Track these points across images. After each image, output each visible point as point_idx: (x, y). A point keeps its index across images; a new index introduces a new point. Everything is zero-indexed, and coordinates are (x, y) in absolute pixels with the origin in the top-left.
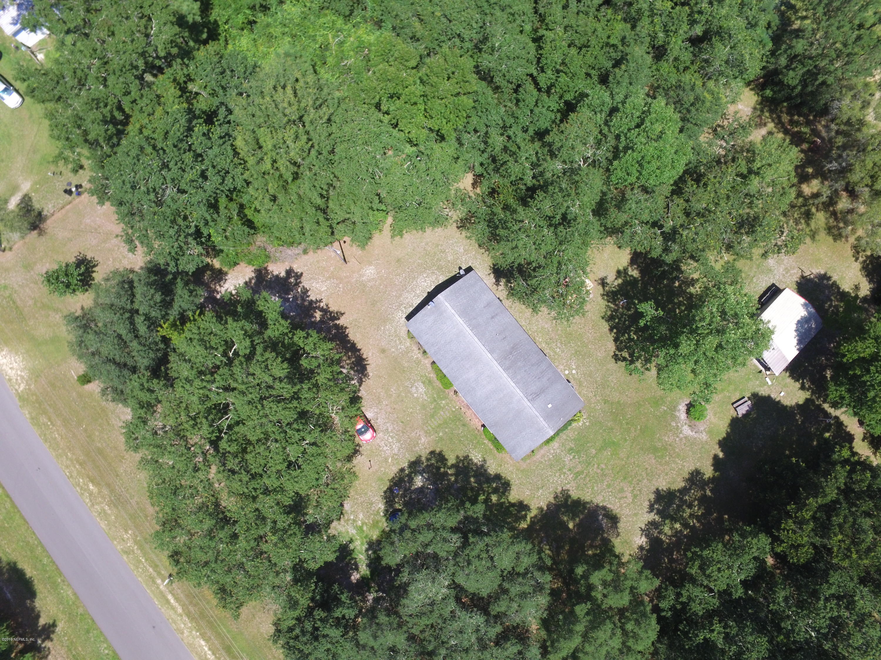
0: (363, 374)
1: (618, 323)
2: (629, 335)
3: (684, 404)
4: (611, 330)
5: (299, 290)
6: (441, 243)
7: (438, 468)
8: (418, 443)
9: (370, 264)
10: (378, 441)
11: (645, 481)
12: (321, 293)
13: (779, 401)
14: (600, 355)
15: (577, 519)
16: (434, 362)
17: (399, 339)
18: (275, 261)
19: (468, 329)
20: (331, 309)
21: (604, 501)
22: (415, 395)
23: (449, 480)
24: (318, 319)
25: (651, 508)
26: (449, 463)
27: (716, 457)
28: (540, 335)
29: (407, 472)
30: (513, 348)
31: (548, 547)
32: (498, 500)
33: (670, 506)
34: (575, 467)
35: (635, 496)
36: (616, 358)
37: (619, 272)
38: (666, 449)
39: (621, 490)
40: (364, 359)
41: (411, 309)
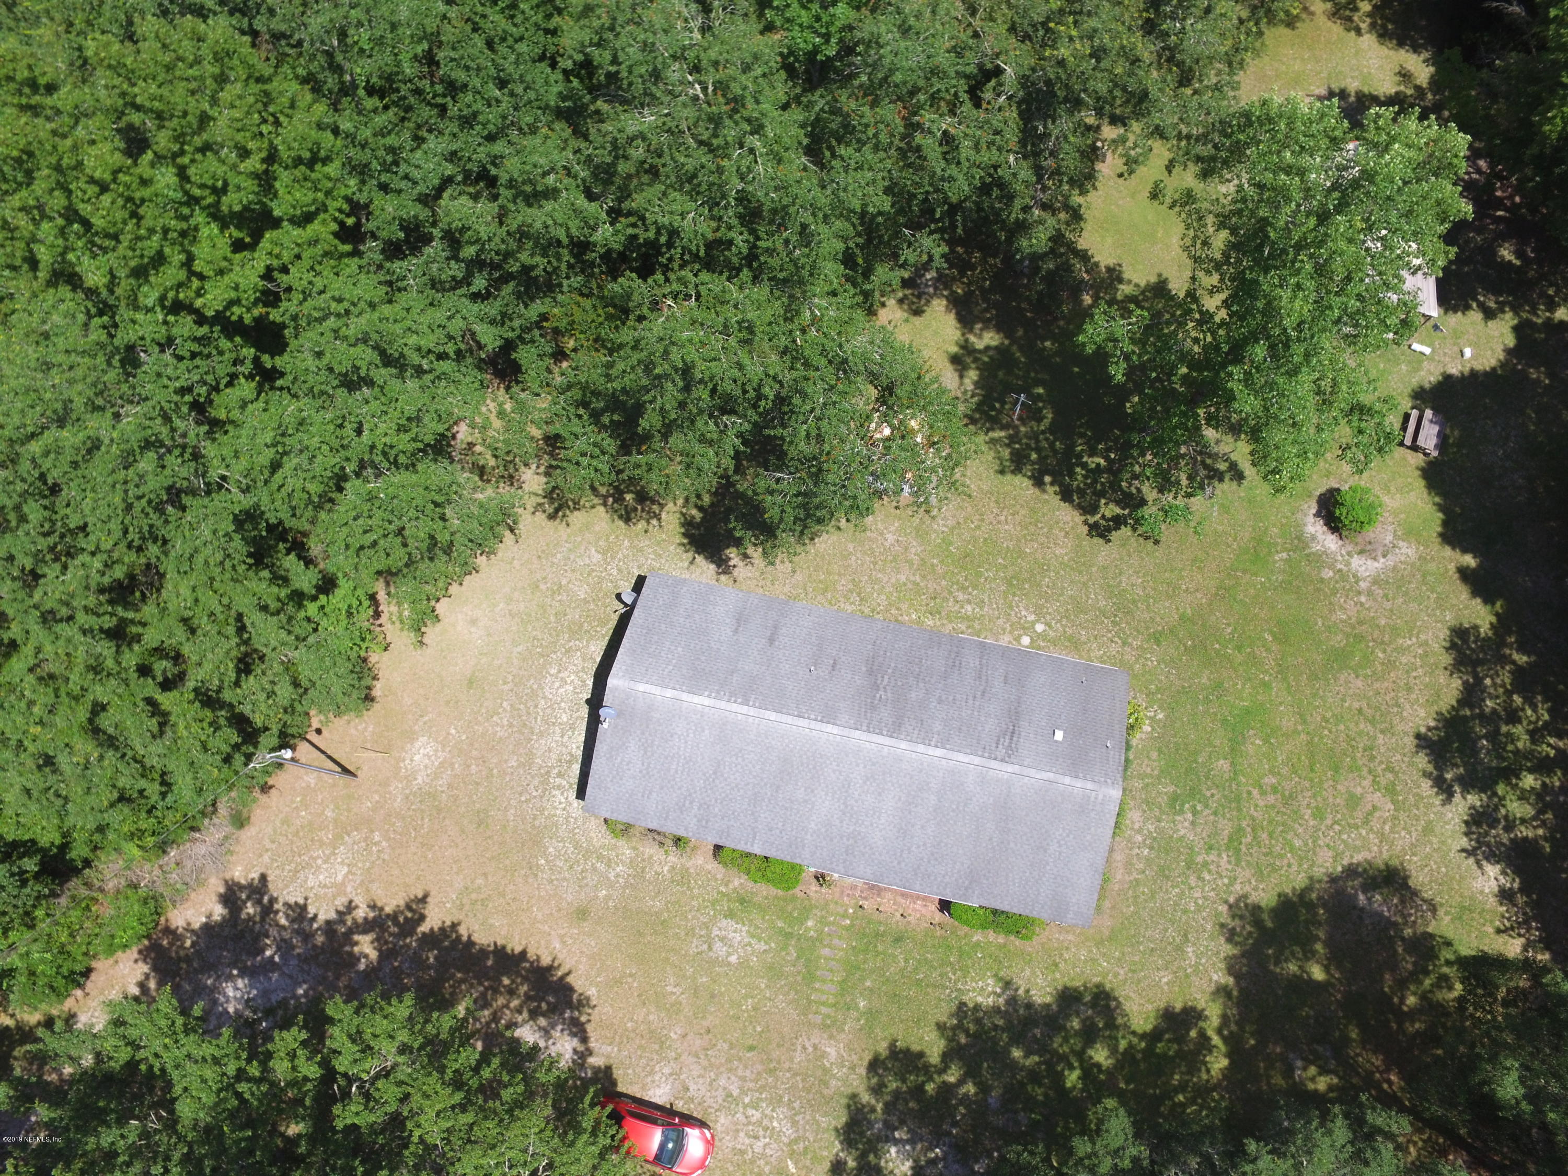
0: (570, 1005)
1: (1042, 459)
2: (1084, 466)
3: (1311, 519)
4: (1038, 483)
5: (283, 921)
6: (538, 576)
7: (919, 1090)
8: (826, 1071)
9: (410, 736)
10: (726, 1143)
11: (1381, 739)
12: (340, 888)
13: (1472, 370)
14: (1062, 550)
15: (1319, 947)
16: (718, 848)
17: (600, 857)
18: (179, 897)
19: (735, 707)
20: (388, 910)
21: (1337, 856)
22: (733, 959)
23: (965, 1099)
24: (373, 955)
25: (1445, 789)
26: (934, 1057)
27: (1464, 574)
28: (904, 607)
29: (851, 1164)
30: (870, 672)
31: (1312, 1070)
32: (1114, 1050)
33: (1475, 752)
34: (1214, 834)
35: (1391, 790)
36: (1100, 531)
37: (955, 360)
38: (1360, 638)
39: (1353, 801)
40: (550, 968)
41: (576, 768)
